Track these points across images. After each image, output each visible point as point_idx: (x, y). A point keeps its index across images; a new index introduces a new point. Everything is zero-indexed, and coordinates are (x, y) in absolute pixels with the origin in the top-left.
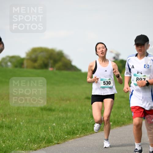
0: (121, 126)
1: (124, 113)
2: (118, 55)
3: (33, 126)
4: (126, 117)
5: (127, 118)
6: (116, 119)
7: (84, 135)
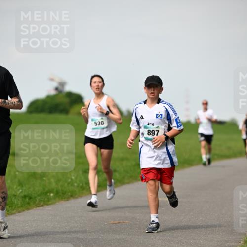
0: (68, 199)
1: (73, 178)
2: (62, 84)
4: (75, 184)
5: (78, 186)
6: (60, 188)
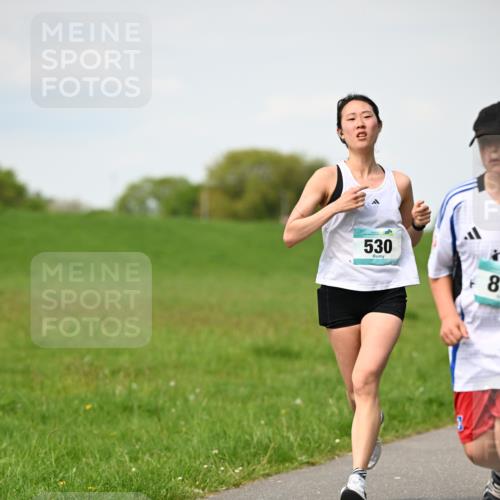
3: (229, 408)
7: (397, 437)
